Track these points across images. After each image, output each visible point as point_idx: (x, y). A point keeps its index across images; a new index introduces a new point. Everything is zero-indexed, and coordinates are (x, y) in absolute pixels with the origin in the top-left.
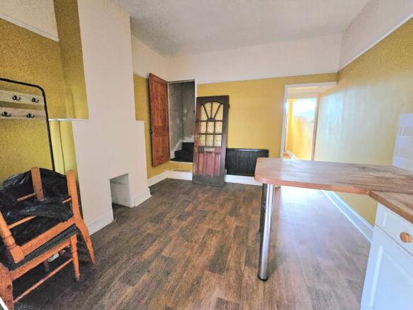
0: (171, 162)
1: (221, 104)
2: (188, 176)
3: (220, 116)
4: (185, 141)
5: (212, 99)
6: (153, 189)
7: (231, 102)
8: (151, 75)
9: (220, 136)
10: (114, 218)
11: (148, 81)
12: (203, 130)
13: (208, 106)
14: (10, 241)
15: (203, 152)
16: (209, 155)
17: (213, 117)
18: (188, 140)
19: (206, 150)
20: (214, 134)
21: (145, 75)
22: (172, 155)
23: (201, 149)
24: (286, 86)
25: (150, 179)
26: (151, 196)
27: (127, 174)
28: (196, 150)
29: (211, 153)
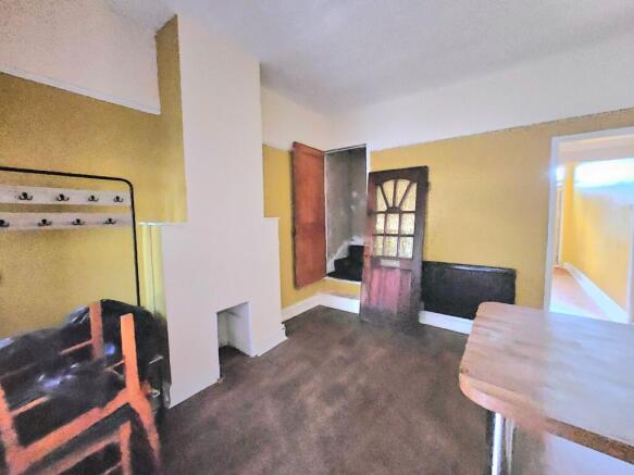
0: (327, 278)
1: (412, 182)
2: (353, 306)
3: (410, 204)
4: (353, 243)
5: (395, 175)
6: (291, 326)
7: (432, 178)
8: (295, 144)
9: (411, 240)
10: (221, 376)
11: (292, 154)
12: (380, 227)
13: (389, 186)
14: (10, 437)
15: (380, 267)
16: (389, 273)
17: (397, 205)
18: (358, 241)
19: (384, 263)
20: (400, 235)
21: (287, 146)
22: (330, 267)
23: (376, 261)
24: (554, 139)
25: (287, 309)
26: (286, 338)
27: (246, 303)
28: (367, 262)
29: (393, 268)
